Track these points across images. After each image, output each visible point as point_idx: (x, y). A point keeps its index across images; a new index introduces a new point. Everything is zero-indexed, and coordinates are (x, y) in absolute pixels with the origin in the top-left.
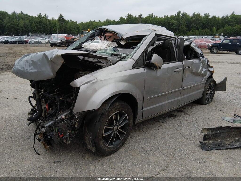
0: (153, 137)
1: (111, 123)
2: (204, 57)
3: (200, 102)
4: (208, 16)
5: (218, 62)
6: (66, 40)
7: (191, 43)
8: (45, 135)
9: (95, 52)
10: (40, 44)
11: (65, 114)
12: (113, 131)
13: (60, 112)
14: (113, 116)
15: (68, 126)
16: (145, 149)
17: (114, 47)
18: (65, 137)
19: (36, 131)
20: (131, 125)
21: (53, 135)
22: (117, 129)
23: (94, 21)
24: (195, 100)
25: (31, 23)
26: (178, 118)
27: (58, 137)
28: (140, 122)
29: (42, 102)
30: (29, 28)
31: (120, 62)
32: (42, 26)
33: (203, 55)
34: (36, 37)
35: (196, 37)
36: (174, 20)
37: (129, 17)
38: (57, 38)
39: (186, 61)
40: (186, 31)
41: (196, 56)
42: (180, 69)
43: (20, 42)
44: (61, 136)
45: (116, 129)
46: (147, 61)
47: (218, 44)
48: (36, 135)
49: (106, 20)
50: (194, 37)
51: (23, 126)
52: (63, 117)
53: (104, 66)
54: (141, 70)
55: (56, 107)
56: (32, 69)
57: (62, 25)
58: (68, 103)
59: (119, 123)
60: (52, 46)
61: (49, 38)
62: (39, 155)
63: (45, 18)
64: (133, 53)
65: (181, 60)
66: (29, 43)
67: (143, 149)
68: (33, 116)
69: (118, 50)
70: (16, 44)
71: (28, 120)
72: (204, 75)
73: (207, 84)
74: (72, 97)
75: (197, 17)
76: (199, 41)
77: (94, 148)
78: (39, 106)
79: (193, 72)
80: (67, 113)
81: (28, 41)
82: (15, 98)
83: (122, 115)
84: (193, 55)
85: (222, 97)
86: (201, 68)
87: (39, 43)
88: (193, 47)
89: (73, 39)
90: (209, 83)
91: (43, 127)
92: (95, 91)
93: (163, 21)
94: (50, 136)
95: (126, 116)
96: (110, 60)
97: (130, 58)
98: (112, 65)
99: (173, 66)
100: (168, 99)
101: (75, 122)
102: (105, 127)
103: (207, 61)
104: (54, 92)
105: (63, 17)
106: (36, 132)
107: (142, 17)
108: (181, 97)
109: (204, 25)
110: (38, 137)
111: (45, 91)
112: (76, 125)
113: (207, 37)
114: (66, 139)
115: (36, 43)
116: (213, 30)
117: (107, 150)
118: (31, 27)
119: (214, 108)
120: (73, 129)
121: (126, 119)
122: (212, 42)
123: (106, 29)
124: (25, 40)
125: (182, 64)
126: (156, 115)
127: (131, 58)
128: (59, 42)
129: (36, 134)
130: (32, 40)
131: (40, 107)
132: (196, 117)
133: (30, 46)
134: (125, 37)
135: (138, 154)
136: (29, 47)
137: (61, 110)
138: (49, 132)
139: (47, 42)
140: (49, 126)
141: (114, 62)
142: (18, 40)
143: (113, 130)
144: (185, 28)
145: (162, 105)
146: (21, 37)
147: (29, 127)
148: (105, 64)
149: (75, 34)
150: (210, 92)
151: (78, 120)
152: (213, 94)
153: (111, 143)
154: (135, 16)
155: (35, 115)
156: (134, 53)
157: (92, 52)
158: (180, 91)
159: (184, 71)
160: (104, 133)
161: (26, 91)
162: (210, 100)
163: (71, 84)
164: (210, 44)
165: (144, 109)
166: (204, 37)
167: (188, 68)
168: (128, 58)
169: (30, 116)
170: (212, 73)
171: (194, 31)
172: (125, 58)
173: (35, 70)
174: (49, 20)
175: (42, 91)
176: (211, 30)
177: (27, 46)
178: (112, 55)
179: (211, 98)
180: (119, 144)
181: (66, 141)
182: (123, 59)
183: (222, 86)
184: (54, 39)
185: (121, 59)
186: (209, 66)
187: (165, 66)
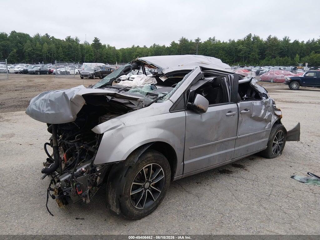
0: (198, 198)
1: (141, 178)
2: (268, 97)
3: (264, 154)
4: (288, 40)
5: (298, 102)
6: (101, 70)
7: (251, 80)
8: (60, 191)
9: (128, 90)
10: (67, 75)
11: (85, 166)
12: (143, 189)
13: (80, 164)
14: (144, 169)
15: (88, 181)
16: (185, 213)
17: (151, 85)
18: (84, 194)
19: (50, 185)
20: (168, 182)
21: (70, 191)
22: (150, 186)
23: (138, 46)
24: (256, 152)
25: (58, 48)
26: (234, 175)
27: (75, 194)
28: (180, 178)
29: (60, 150)
30: (55, 55)
31: (154, 104)
32: (72, 52)
33: (266, 95)
34: (63, 66)
35: (272, 67)
36: (242, 46)
37: (184, 41)
38: (89, 67)
39: (242, 103)
40: (258, 59)
41: (258, 96)
42: (234, 112)
43: (42, 72)
44: (79, 193)
45: (148, 187)
46: (189, 103)
47: (299, 77)
48: (50, 191)
49: (153, 46)
50: (269, 68)
51: (37, 180)
52: (83, 169)
53: (135, 109)
54: (182, 114)
55: (75, 157)
56: (49, 110)
57: (97, 52)
58: (90, 152)
59: (151, 178)
60: (82, 78)
61: (79, 67)
62: (53, 215)
63: (76, 42)
64: (171, 93)
65: (235, 101)
66: (54, 74)
67: (182, 214)
68: (49, 167)
69: (157, 88)
70: (37, 74)
71: (43, 172)
72: (268, 120)
73: (273, 132)
74: (94, 146)
75: (273, 42)
76: (274, 74)
77: (118, 209)
78: (57, 154)
79: (252, 116)
80: (88, 165)
81: (53, 71)
82: (31, 145)
83: (155, 168)
84: (254, 94)
85: (297, 149)
86: (263, 111)
87: (67, 73)
88: (254, 85)
89: (111, 69)
90: (276, 130)
91: (59, 181)
92: (122, 138)
93: (227, 47)
94: (67, 193)
95: (161, 170)
96: (142, 101)
97: (167, 99)
98: (144, 107)
99: (224, 109)
100: (219, 151)
101: (96, 176)
102: (133, 183)
103: (271, 102)
104: (74, 139)
105: (98, 41)
106: (50, 187)
107: (200, 41)
108: (236, 148)
109: (282, 52)
110: (52, 193)
111: (63, 138)
112: (98, 180)
113: (286, 67)
114: (86, 196)
115: (62, 73)
116: (295, 58)
117: (136, 212)
118: (57, 53)
119: (283, 163)
120: (94, 184)
121: (161, 173)
122: (292, 75)
123: (144, 61)
124: (49, 69)
125: (237, 107)
126: (202, 170)
127: (169, 99)
128: (92, 72)
129: (50, 189)
130: (58, 70)
131: (57, 157)
132: (257, 174)
133: (55, 77)
134: (165, 72)
135: (175, 220)
136: (53, 79)
137: (81, 160)
138: (65, 188)
139: (77, 72)
140: (66, 181)
141: (147, 104)
142: (40, 69)
143: (144, 187)
144: (257, 56)
145: (209, 158)
146: (44, 66)
147: (44, 181)
148: (136, 106)
149: (113, 63)
150: (279, 142)
151: (99, 174)
152: (282, 145)
153: (141, 203)
154: (191, 41)
155: (51, 166)
156: (173, 93)
157: (124, 90)
158: (235, 140)
159: (240, 115)
160: (132, 191)
161: (44, 135)
162: (278, 152)
163: (93, 130)
164: (288, 78)
165: (185, 162)
166: (282, 67)
167: (245, 111)
168: (165, 99)
169: (44, 167)
170: (280, 117)
171: (269, 60)
172: (161, 99)
173: (53, 112)
174: (81, 45)
175: (60, 137)
176: (293, 58)
177: (51, 77)
178: (148, 94)
179: (280, 150)
180: (152, 205)
181: (86, 200)
182: (159, 100)
183: (295, 135)
184: (86, 69)
185: (157, 99)
186: (275, 109)
187: (212, 109)
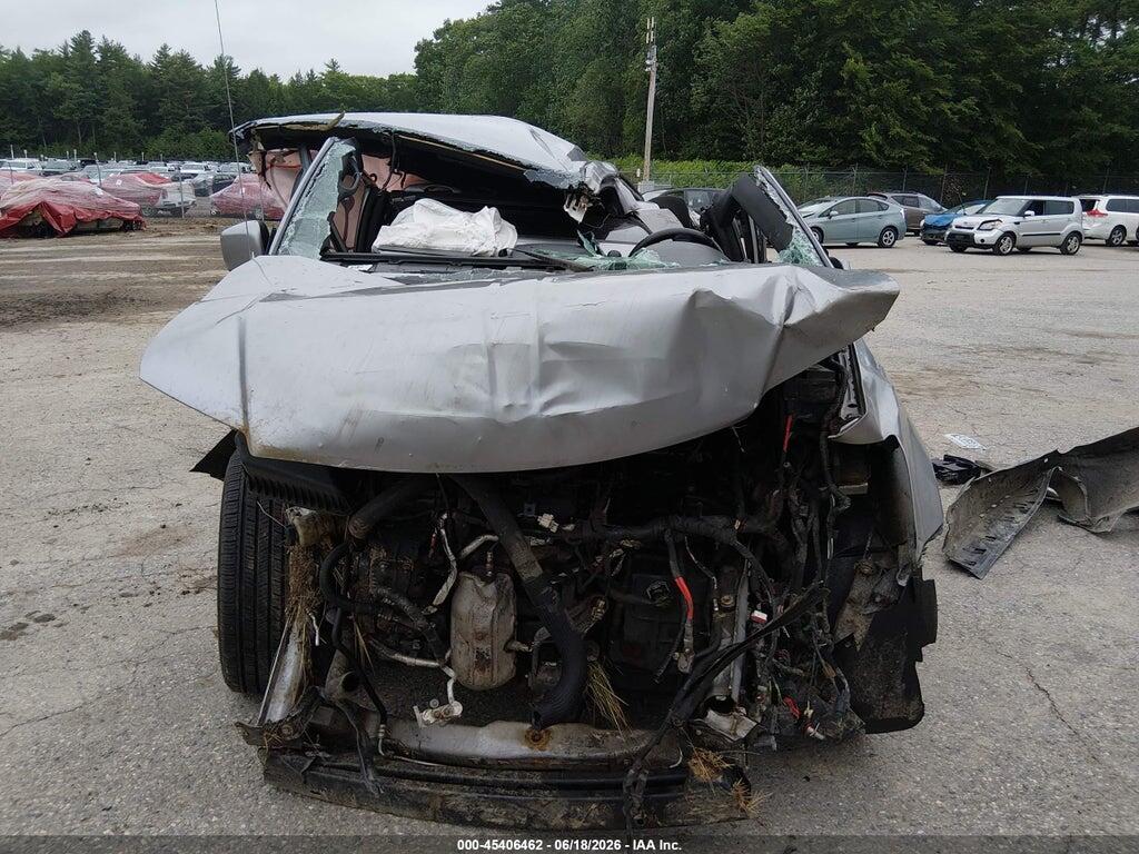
4: (232, 70)
36: (61, 78)
75: (178, 71)
144: (131, 122)
171: (177, 140)
